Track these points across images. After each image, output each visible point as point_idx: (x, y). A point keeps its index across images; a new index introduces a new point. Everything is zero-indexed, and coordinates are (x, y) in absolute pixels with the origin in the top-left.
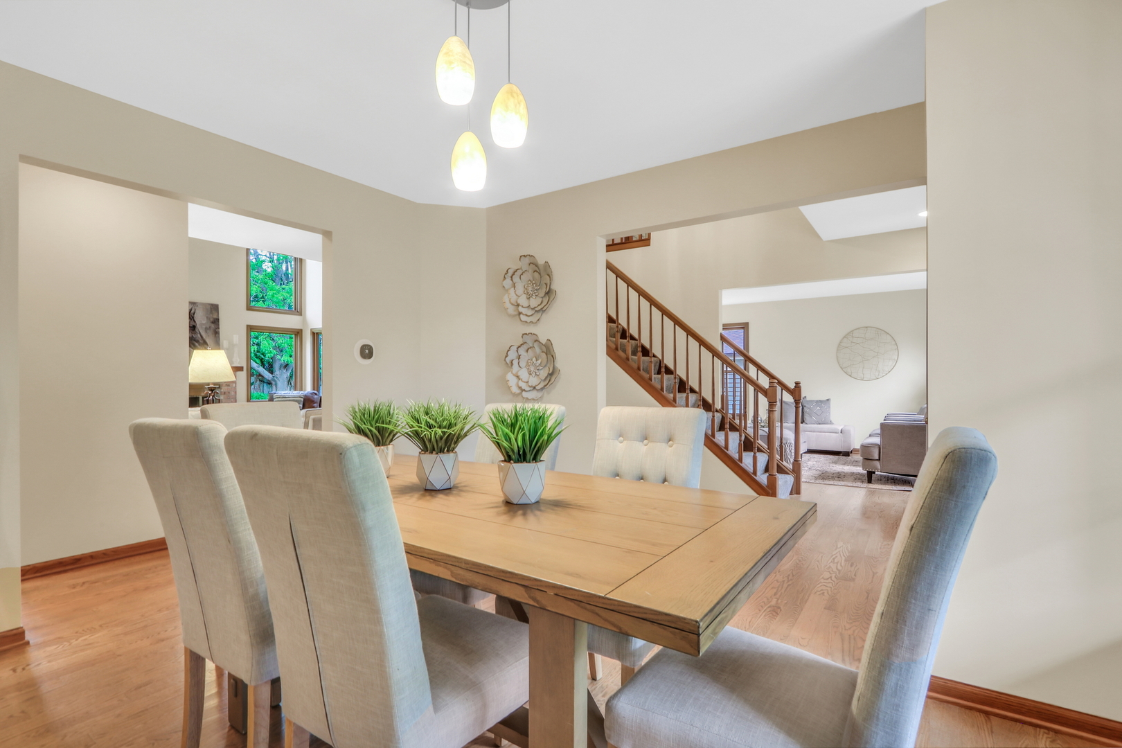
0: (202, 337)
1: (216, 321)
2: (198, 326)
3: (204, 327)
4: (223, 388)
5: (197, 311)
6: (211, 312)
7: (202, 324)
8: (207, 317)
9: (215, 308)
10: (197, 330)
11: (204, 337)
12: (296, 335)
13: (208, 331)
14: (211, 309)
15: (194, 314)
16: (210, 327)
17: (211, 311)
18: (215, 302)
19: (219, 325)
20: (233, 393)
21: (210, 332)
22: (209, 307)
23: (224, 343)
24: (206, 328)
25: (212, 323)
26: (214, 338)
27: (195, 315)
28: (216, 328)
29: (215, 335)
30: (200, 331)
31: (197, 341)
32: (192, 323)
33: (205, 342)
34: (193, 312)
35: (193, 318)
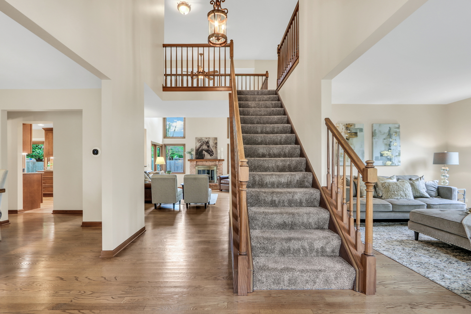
0: (211, 149)
1: (216, 144)
2: (210, 146)
6: (215, 141)
7: (211, 145)
8: (213, 142)
9: (216, 139)
10: (210, 147)
18: (216, 137)
20: (221, 169)
21: (214, 147)
22: (214, 139)
23: (219, 151)
24: (213, 146)
25: (215, 144)
26: (215, 150)
28: (216, 146)
29: (216, 148)
31: (210, 151)
32: (208, 145)
33: (212, 151)
34: (209, 141)
35: (209, 143)
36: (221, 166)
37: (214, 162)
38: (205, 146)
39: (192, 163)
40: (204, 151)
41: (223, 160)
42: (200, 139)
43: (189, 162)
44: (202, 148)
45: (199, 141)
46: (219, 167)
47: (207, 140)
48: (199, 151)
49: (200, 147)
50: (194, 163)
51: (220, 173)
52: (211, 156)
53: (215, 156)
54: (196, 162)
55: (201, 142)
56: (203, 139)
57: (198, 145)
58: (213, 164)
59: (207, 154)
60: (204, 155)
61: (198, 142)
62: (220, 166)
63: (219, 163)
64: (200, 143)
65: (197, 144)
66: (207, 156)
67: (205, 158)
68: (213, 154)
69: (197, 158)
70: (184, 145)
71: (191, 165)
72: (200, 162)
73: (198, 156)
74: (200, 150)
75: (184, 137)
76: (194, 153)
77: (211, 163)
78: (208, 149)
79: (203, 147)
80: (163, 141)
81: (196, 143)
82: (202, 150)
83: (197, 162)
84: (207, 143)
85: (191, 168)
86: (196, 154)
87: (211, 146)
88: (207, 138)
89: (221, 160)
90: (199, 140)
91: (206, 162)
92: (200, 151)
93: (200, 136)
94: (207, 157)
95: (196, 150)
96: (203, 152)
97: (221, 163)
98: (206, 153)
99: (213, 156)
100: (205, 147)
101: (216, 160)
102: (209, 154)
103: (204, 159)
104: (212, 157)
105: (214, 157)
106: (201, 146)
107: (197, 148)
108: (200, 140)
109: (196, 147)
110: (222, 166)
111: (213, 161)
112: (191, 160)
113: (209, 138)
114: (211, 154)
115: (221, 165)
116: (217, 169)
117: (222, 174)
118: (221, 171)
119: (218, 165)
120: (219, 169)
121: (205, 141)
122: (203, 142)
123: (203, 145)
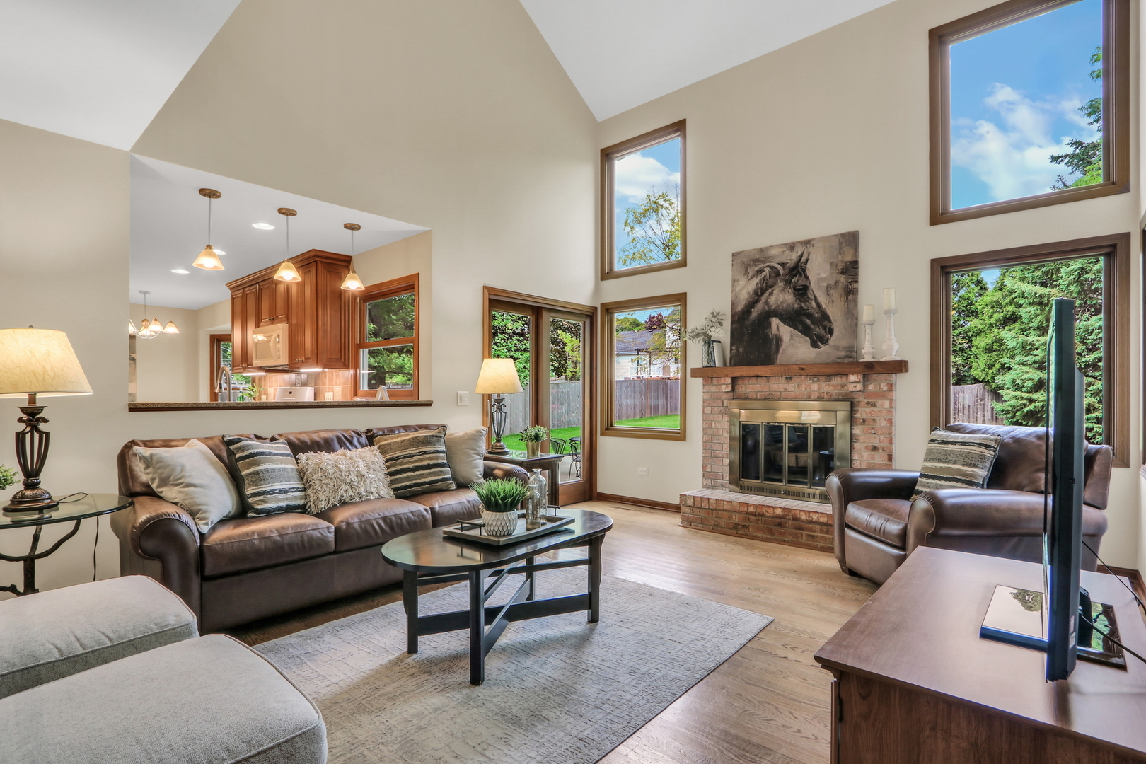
0: (819, 305)
1: (851, 270)
2: (813, 285)
3: (825, 284)
4: (860, 409)
5: (812, 257)
6: (842, 252)
7: (819, 280)
8: (831, 264)
9: (851, 239)
10: (810, 293)
11: (824, 306)
12: (1109, 256)
13: (832, 292)
14: (841, 243)
15: (806, 263)
16: (836, 283)
17: (841, 248)
18: (852, 229)
19: (856, 274)
20: (882, 423)
21: (836, 294)
22: (835, 243)
23: (866, 312)
24: (829, 288)
25: (842, 272)
26: (843, 304)
27: (808, 266)
28: (850, 283)
29: (847, 298)
30: (817, 294)
31: (810, 316)
32: (802, 282)
33: (826, 317)
34: (803, 259)
35: (804, 271)
36: (879, 402)
37: (838, 381)
38: (783, 290)
39: (713, 389)
40: (775, 322)
41: (900, 367)
42: (757, 257)
43: (700, 380)
44: (767, 303)
46: (868, 409)
47: (794, 256)
48: (748, 323)
49: (757, 301)
50: (724, 388)
51: (875, 449)
52: (814, 345)
53: (844, 343)
54: (729, 381)
55: (760, 271)
56: (774, 252)
57: (747, 287)
58: (830, 389)
60: (778, 339)
61: (746, 273)
62: (874, 405)
63: (871, 387)
64: (756, 281)
65: (738, 289)
66: (794, 346)
67: (782, 358)
68: (831, 332)
69: (739, 360)
70: (680, 299)
71: (707, 397)
72: (754, 381)
73: (746, 351)
74: (754, 313)
75: (681, 262)
76: (723, 334)
77: (815, 386)
78: (796, 306)
79: (772, 300)
80: (597, 291)
81: (734, 281)
82: (767, 315)
83: (740, 382)
84: (798, 269)
85: (708, 410)
86: (735, 336)
87: (818, 291)
88: (792, 247)
89: (878, 368)
90: (749, 262)
91: (789, 379)
92: (754, 321)
93: (751, 241)
94: (790, 351)
95: (733, 316)
96: (769, 325)
97: (885, 388)
99: (825, 342)
100: (781, 297)
101: (847, 365)
102: (806, 331)
103: (778, 361)
104: (824, 348)
105: (837, 348)
106: (759, 293)
107: (739, 308)
108: (756, 261)
109: (733, 304)
110: (887, 404)
111: (829, 376)
112: (707, 373)
113: (807, 243)
114: (819, 330)
115: (882, 395)
116: (857, 425)
117: (890, 458)
118: (882, 437)
119: (861, 399)
120: (866, 423)
121: (785, 262)
122: (770, 272)
123: (771, 287)
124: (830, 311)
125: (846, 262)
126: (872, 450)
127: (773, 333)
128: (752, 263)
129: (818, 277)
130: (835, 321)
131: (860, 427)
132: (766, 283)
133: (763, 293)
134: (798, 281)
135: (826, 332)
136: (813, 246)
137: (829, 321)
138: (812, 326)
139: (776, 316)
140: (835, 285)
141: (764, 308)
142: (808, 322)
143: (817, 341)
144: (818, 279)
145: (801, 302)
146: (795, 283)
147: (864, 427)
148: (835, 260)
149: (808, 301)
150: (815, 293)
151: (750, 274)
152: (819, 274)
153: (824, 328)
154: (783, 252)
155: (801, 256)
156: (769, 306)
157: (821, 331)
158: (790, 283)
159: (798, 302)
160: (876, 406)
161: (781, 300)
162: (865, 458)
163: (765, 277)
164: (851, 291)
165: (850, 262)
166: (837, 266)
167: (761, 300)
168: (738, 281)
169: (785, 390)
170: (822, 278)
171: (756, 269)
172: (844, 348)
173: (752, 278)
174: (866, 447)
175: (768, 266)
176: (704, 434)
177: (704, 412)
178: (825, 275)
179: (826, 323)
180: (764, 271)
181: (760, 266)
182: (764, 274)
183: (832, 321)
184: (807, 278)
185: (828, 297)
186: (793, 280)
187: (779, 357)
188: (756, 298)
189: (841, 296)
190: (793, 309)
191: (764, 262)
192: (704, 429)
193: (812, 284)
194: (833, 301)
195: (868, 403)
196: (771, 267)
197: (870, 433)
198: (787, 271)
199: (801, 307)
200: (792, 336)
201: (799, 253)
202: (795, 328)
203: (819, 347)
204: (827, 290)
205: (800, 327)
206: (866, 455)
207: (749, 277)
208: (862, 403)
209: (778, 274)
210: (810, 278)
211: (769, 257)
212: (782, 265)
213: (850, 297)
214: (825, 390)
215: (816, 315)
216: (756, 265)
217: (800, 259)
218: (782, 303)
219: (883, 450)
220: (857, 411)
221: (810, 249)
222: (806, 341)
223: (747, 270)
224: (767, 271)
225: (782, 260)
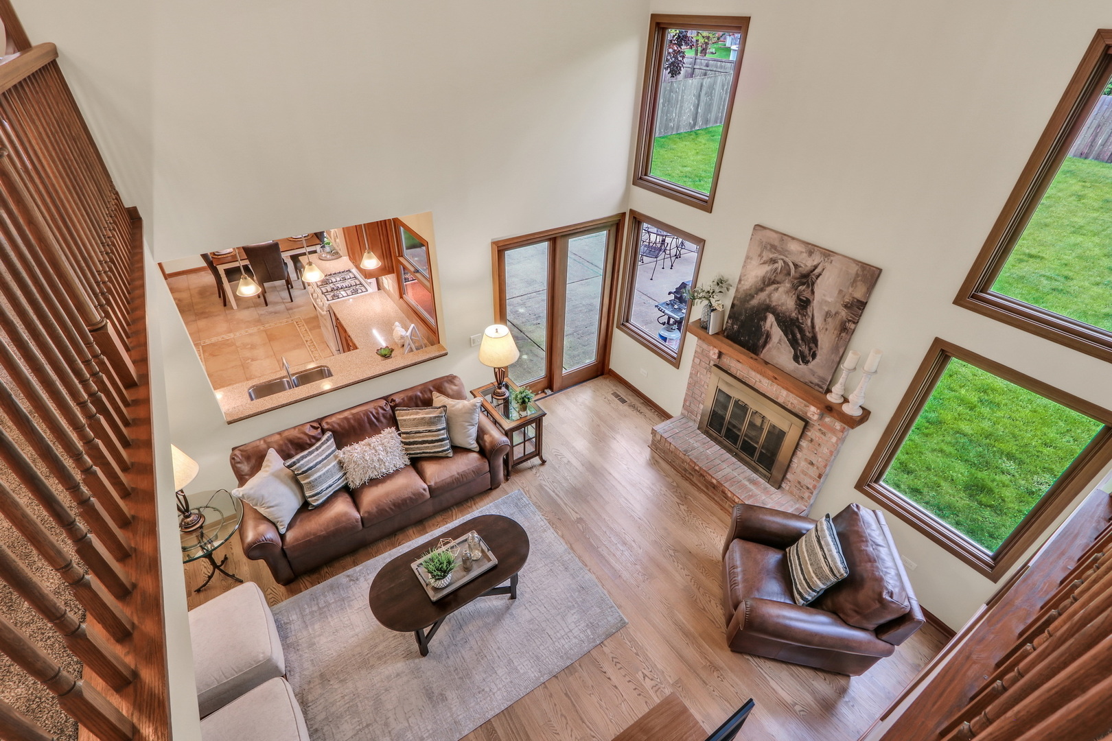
0: (813, 326)
1: (857, 307)
2: (815, 304)
3: (826, 309)
4: (812, 431)
5: (826, 274)
6: (858, 283)
7: (823, 302)
8: (840, 291)
9: (870, 276)
10: (810, 309)
11: (817, 329)
13: (829, 320)
14: (857, 275)
15: (818, 277)
16: (837, 313)
17: (855, 281)
18: (878, 264)
19: (860, 315)
21: (832, 324)
22: (854, 269)
23: (850, 357)
24: (828, 315)
25: (846, 306)
26: (834, 337)
27: (818, 281)
28: (849, 321)
29: (840, 334)
30: (816, 314)
31: (802, 331)
32: (807, 294)
33: (814, 340)
34: (817, 271)
35: (813, 284)
36: (829, 435)
37: (802, 401)
38: (787, 292)
39: (705, 346)
40: (771, 318)
42: (776, 243)
44: (769, 296)
45: (768, 255)
46: (818, 434)
47: (807, 263)
48: (748, 306)
50: (712, 353)
51: (812, 464)
52: (796, 359)
53: (820, 372)
55: (773, 261)
56: (793, 247)
57: (757, 272)
58: (795, 402)
59: (780, 342)
61: (760, 256)
62: (824, 434)
64: (767, 268)
65: (749, 267)
66: (779, 350)
67: (765, 355)
68: (814, 356)
70: (700, 244)
72: (737, 359)
73: (738, 331)
75: (706, 205)
77: (784, 393)
78: (794, 314)
79: (775, 296)
81: (748, 257)
82: (767, 308)
83: (726, 356)
84: (807, 279)
85: (697, 361)
88: (812, 251)
91: (765, 374)
92: (753, 309)
93: (781, 221)
94: (774, 352)
96: (765, 319)
97: (838, 431)
98: (777, 333)
99: (806, 362)
100: (783, 298)
101: (817, 392)
102: (794, 343)
103: (762, 356)
104: (802, 366)
105: (813, 373)
108: (774, 247)
110: (835, 440)
111: (798, 392)
113: (828, 254)
114: (804, 348)
115: (833, 431)
116: (805, 439)
117: (820, 476)
118: (820, 459)
119: (816, 424)
120: (813, 443)
121: (799, 264)
122: (782, 266)
123: (778, 283)
124: (820, 337)
125: (853, 298)
126: (809, 464)
127: (766, 328)
128: (769, 247)
129: (823, 297)
130: (822, 348)
131: (807, 442)
132: (775, 276)
133: (769, 285)
134: (804, 290)
135: (809, 354)
136: (831, 262)
137: (817, 346)
138: (800, 342)
139: (773, 313)
140: (835, 314)
141: (766, 299)
142: (799, 336)
143: (799, 357)
144: (823, 300)
145: (799, 313)
146: (801, 292)
147: (810, 444)
148: (845, 290)
149: (805, 316)
150: (815, 312)
151: (764, 259)
152: (824, 295)
153: (810, 349)
154: (802, 252)
155: (816, 267)
156: (770, 301)
157: (806, 351)
158: (796, 289)
159: (797, 310)
160: (825, 435)
161: (783, 301)
162: (801, 465)
163: (776, 269)
164: (846, 329)
165: (858, 301)
166: (844, 296)
167: (765, 290)
168: (751, 259)
169: (760, 382)
170: (826, 301)
171: (771, 256)
172: (819, 377)
173: (764, 263)
174: (806, 459)
175: (782, 259)
176: (690, 377)
177: (693, 361)
178: (830, 300)
179: (812, 345)
180: (777, 262)
181: (775, 255)
182: (776, 265)
183: (819, 347)
184: (813, 292)
185: (824, 323)
186: (800, 288)
187: (763, 352)
188: (762, 286)
189: (835, 329)
190: (790, 316)
191: (781, 253)
192: (691, 373)
193: (815, 301)
194: (827, 329)
195: (820, 430)
196: (784, 262)
197: (813, 451)
198: (798, 275)
199: (798, 318)
200: (780, 340)
201: (815, 263)
202: (786, 335)
203: (799, 363)
204: (826, 316)
205: (790, 337)
206: (804, 464)
207: (762, 261)
208: (815, 427)
209: (789, 274)
210: (815, 294)
211: (787, 251)
212: (796, 266)
213: (843, 334)
214: (791, 400)
215: (807, 334)
216: (771, 252)
217: (814, 270)
218: (783, 304)
219: (818, 468)
220: (810, 431)
221: (826, 264)
222: (790, 352)
223: (762, 252)
224: (780, 264)
225: (797, 261)
